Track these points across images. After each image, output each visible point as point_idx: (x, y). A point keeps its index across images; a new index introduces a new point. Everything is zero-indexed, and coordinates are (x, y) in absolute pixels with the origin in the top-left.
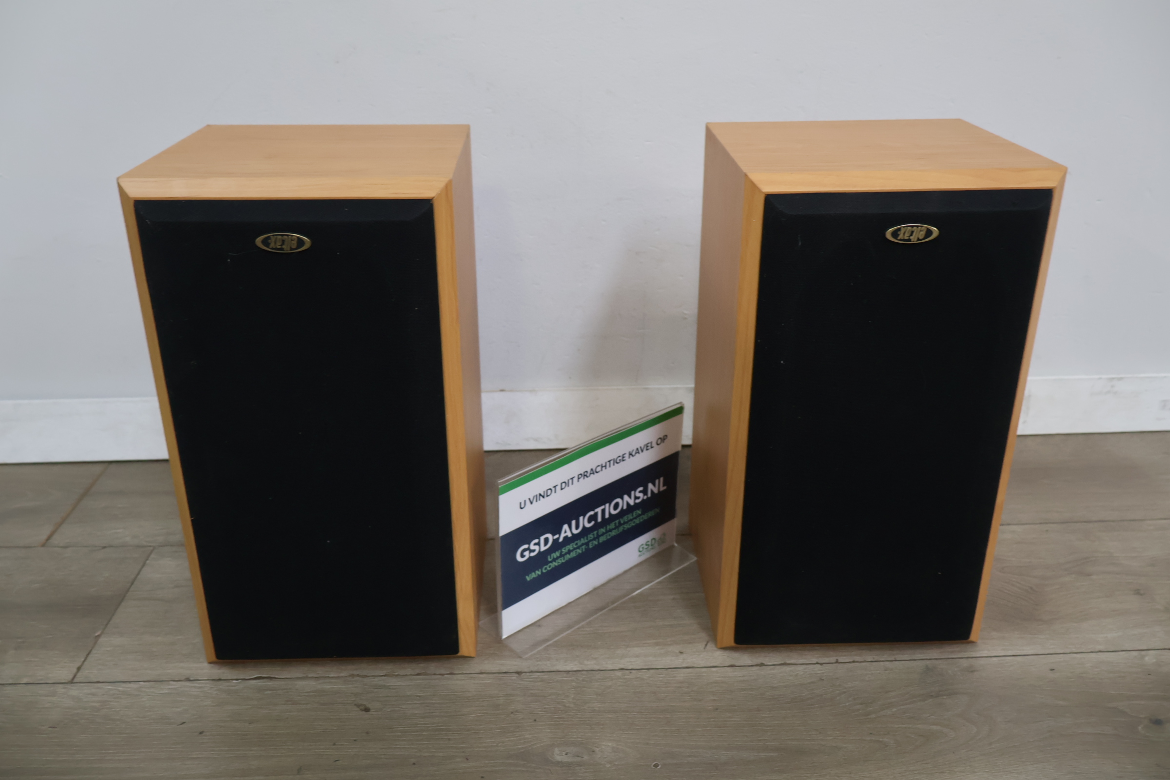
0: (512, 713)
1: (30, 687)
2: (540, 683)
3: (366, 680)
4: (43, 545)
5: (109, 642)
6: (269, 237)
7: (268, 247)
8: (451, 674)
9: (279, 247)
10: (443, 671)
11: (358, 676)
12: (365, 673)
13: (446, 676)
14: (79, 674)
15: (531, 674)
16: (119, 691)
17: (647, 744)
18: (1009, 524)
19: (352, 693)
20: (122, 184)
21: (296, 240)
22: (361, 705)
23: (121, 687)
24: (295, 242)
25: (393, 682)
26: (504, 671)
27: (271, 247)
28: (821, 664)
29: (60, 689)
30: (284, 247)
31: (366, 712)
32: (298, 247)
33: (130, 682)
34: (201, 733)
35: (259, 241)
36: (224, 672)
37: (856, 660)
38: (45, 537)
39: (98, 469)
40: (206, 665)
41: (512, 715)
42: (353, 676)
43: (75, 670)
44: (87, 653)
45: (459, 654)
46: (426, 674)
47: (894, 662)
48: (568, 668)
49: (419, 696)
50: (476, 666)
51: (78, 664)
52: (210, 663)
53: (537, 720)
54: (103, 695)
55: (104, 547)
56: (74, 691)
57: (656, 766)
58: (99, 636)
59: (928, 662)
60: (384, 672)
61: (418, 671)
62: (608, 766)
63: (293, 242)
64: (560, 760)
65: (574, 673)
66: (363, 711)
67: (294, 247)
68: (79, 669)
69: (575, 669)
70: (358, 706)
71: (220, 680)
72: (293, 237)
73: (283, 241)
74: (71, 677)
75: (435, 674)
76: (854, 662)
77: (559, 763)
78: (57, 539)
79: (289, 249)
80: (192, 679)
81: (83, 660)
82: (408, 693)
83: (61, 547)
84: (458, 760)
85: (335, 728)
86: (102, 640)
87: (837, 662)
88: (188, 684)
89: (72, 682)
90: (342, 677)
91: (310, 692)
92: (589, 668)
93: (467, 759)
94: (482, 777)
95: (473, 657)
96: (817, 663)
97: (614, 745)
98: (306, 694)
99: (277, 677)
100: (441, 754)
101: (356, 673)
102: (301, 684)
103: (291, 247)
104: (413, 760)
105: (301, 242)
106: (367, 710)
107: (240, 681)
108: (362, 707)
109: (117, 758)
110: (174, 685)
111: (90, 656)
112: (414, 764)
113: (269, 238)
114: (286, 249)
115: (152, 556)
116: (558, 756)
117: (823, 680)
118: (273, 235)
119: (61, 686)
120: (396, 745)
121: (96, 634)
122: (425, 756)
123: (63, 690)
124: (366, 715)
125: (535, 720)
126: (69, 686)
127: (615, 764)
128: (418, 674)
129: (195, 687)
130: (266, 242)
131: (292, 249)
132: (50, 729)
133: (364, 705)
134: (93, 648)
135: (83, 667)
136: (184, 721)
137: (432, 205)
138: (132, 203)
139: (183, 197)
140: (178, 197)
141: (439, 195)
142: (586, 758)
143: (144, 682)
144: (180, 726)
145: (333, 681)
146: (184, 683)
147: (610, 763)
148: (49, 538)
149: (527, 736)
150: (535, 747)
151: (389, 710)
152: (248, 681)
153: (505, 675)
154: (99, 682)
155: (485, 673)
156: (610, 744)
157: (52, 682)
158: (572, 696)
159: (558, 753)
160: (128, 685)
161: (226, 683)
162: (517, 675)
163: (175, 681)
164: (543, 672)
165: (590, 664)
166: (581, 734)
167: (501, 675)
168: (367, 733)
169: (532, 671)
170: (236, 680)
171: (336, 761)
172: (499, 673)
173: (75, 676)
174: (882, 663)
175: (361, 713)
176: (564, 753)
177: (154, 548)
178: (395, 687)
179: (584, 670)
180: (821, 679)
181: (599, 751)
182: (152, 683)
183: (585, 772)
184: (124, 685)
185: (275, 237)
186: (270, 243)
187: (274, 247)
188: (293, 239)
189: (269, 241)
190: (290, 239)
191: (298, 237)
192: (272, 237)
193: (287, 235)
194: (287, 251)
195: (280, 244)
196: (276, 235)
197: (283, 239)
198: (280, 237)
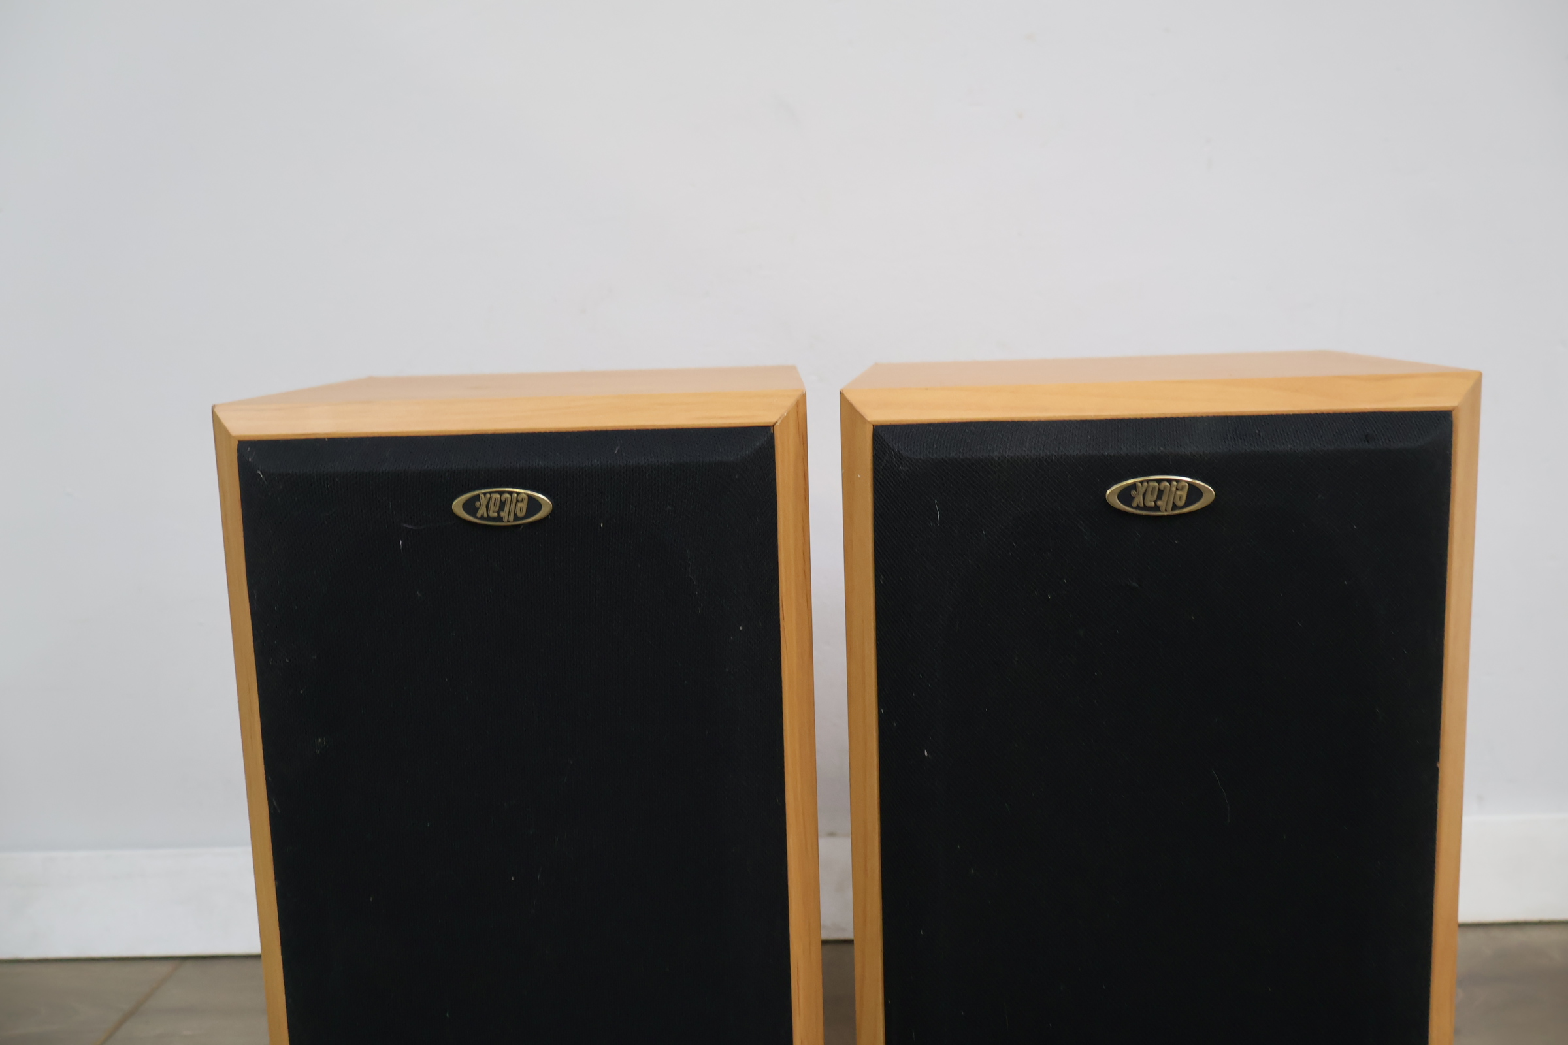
6: (478, 496)
7: (475, 516)
9: (496, 515)
21: (526, 501)
24: (523, 505)
27: (479, 515)
30: (502, 514)
32: (528, 515)
35: (457, 505)
63: (519, 505)
67: (521, 514)
72: (521, 496)
73: (502, 505)
79: (512, 518)
103: (515, 515)
105: (534, 506)
113: (477, 498)
114: (508, 517)
118: (485, 494)
130: (470, 506)
131: (516, 518)
137: (772, 437)
138: (235, 445)
139: (325, 434)
140: (318, 434)
141: (785, 419)
185: (488, 496)
186: (478, 509)
187: (485, 515)
188: (520, 499)
189: (477, 504)
190: (514, 501)
191: (530, 497)
192: (482, 496)
193: (510, 493)
194: (508, 521)
195: (497, 509)
196: (490, 493)
197: (503, 500)
198: (498, 496)
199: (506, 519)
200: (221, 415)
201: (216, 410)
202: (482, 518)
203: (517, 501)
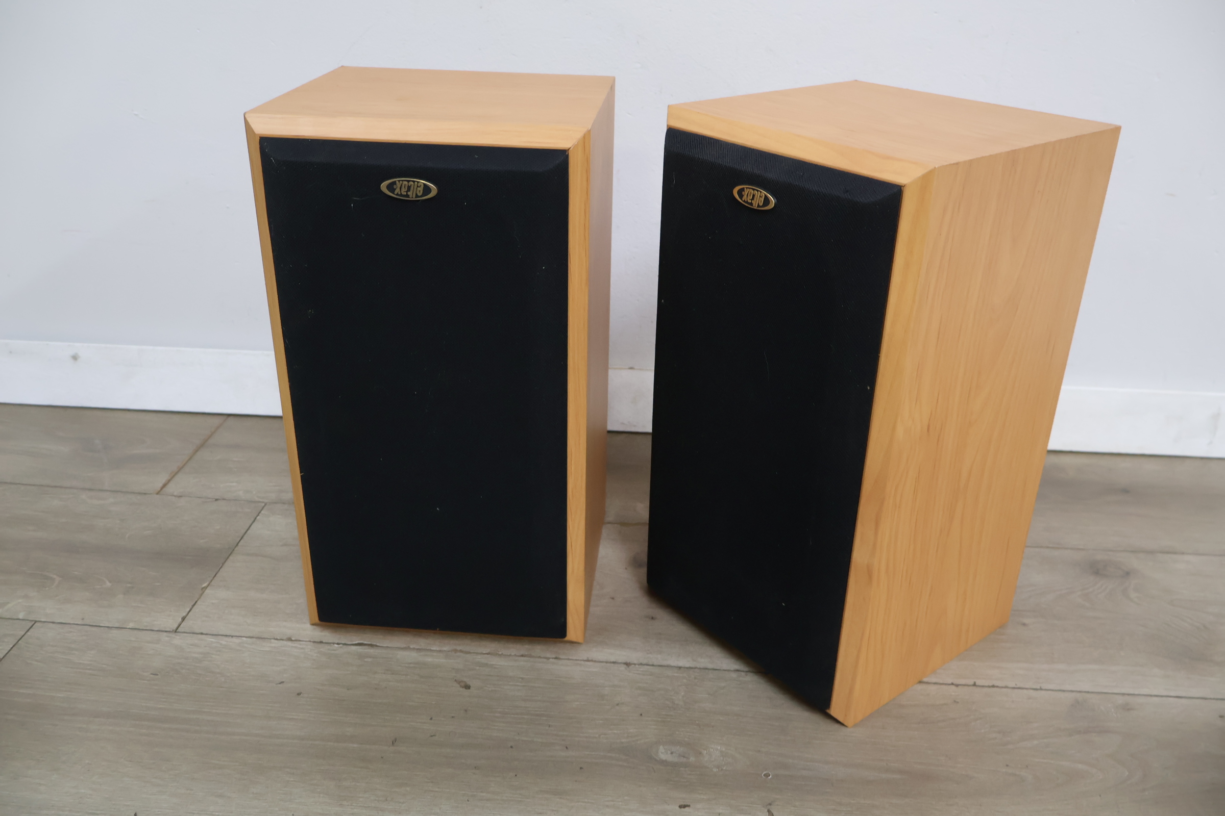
0: (618, 705)
1: (136, 632)
2: (649, 677)
4: (158, 492)
5: (215, 595)
6: (395, 181)
7: (394, 193)
8: (556, 658)
9: (405, 193)
10: (548, 655)
11: (461, 651)
12: (467, 648)
13: (551, 660)
14: (183, 624)
15: (640, 666)
16: (221, 644)
17: (759, 751)
18: (1183, 553)
19: (454, 669)
20: (249, 120)
21: (423, 185)
22: (462, 681)
23: (224, 641)
24: (421, 189)
25: (495, 661)
26: (612, 661)
27: (396, 193)
28: (957, 685)
29: (164, 637)
30: (409, 193)
31: (466, 689)
32: (424, 195)
33: (232, 636)
34: (299, 694)
35: (384, 186)
36: (326, 635)
37: (996, 685)
38: (161, 485)
39: (217, 421)
40: (308, 626)
41: (617, 707)
42: (456, 651)
43: (180, 620)
44: (193, 604)
45: (566, 639)
46: (530, 656)
47: (1039, 692)
48: (680, 664)
49: (522, 678)
50: (583, 653)
51: (184, 614)
52: (313, 624)
53: (643, 715)
54: (206, 647)
55: (216, 500)
56: (178, 640)
57: (767, 775)
58: (206, 588)
59: (1078, 695)
60: (488, 651)
61: (522, 653)
62: (715, 770)
63: (419, 189)
64: (664, 759)
65: (686, 669)
66: (463, 687)
67: (420, 194)
68: (183, 619)
69: (687, 665)
70: (459, 682)
71: (321, 642)
73: (409, 188)
74: (175, 626)
75: (540, 657)
76: (993, 686)
77: (663, 763)
78: (172, 488)
79: (414, 196)
80: (293, 639)
81: (188, 610)
82: (511, 674)
83: (175, 496)
84: (557, 748)
85: (434, 703)
86: (207, 591)
87: (975, 685)
88: (289, 643)
89: (176, 631)
90: (445, 651)
91: (411, 663)
92: (702, 666)
93: (567, 748)
94: (581, 768)
95: (581, 643)
96: (952, 684)
97: (724, 749)
98: (407, 665)
99: (378, 644)
100: (540, 740)
101: (459, 648)
102: (401, 654)
103: (416, 194)
104: (511, 744)
105: (427, 190)
106: (467, 687)
107: (341, 645)
108: (463, 684)
109: (214, 711)
110: (275, 643)
111: (195, 606)
112: (511, 747)
113: (394, 183)
114: (412, 196)
115: (262, 512)
116: (663, 754)
117: (958, 702)
118: (399, 181)
119: (165, 634)
120: (495, 726)
121: (203, 586)
122: (523, 740)
123: (167, 638)
124: (466, 692)
125: (641, 715)
126: (173, 635)
127: (722, 770)
128: (522, 656)
129: (296, 647)
130: (391, 187)
131: (417, 196)
132: (152, 676)
133: (465, 682)
134: (198, 599)
135: (187, 617)
136: (283, 680)
137: (567, 156)
138: (258, 140)
139: (309, 136)
140: (304, 136)
141: (576, 146)
142: (692, 759)
143: (246, 637)
144: (279, 685)
145: (435, 654)
146: (285, 642)
147: (718, 767)
148: (164, 486)
149: (631, 731)
150: (639, 742)
151: (490, 690)
152: (349, 647)
153: (612, 665)
154: (202, 634)
155: (592, 661)
156: (719, 748)
157: (156, 629)
158: (683, 694)
159: (663, 751)
160: (230, 639)
161: (327, 647)
162: (625, 666)
163: (277, 639)
164: (653, 665)
165: (703, 662)
166: (688, 734)
167: (608, 664)
168: (466, 711)
169: (641, 664)
170: (338, 644)
171: (432, 736)
172: (607, 662)
173: (179, 625)
174: (1025, 691)
175: (461, 689)
176: (669, 752)
177: (266, 505)
178: (497, 667)
179: (696, 668)
180: (955, 702)
181: (707, 753)
182: (255, 639)
183: (690, 774)
184: (226, 639)
185: (401, 182)
186: (395, 189)
187: (400, 193)
188: (419, 185)
189: (395, 187)
190: (416, 186)
191: (424, 184)
192: (397, 182)
193: (414, 182)
194: (412, 198)
195: (406, 190)
196: (402, 181)
197: (410, 185)
198: (406, 183)
199: (411, 197)
202: (397, 194)
203: (418, 186)
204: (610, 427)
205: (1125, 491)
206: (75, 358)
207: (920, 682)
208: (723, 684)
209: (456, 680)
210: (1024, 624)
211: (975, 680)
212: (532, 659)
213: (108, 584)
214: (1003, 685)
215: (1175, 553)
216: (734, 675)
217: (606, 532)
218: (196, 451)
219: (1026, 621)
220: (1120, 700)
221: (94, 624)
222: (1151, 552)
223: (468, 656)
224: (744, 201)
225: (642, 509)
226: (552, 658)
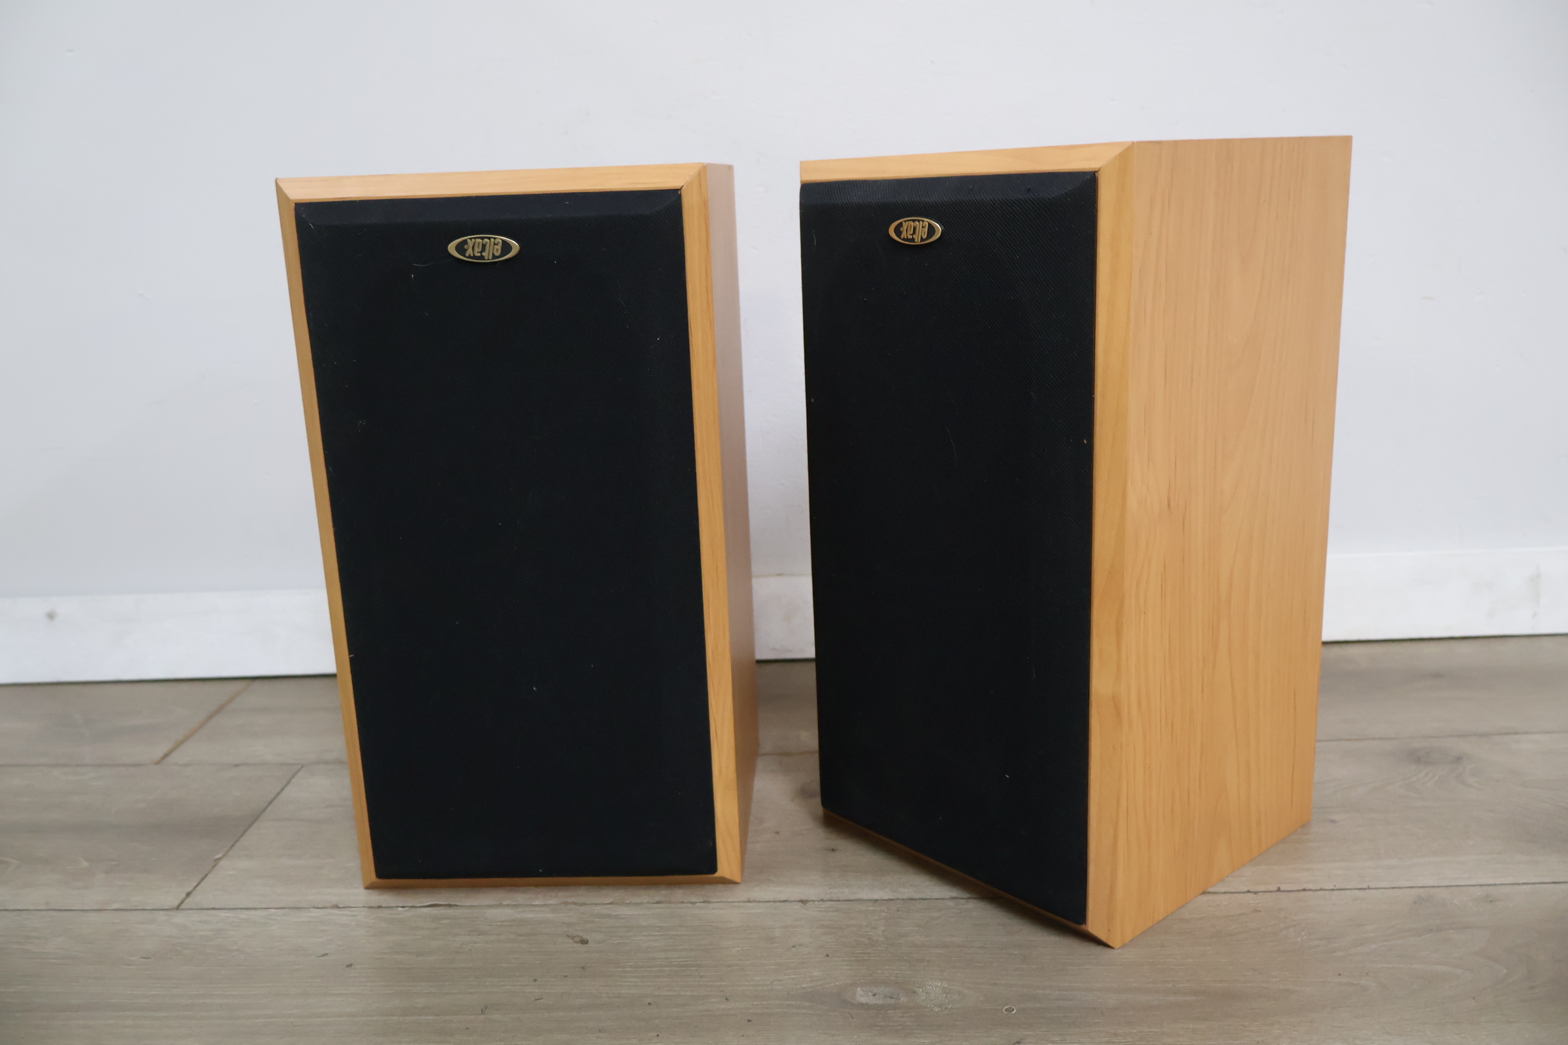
0: (794, 947)
1: (121, 913)
2: (834, 914)
3: (582, 908)
4: (158, 763)
5: (232, 866)
6: (466, 240)
7: (464, 256)
8: (705, 902)
9: (479, 254)
10: (694, 900)
11: (575, 904)
12: (582, 900)
13: (698, 904)
14: (187, 901)
15: (821, 903)
16: (240, 918)
17: (995, 984)
18: (1526, 733)
19: (563, 923)
21: (500, 244)
22: (577, 936)
23: (244, 915)
24: (499, 247)
25: (620, 911)
26: (782, 900)
27: (467, 255)
29: (161, 916)
30: (484, 254)
31: (582, 944)
32: (502, 254)
33: (255, 909)
34: (349, 966)
35: (452, 248)
36: (384, 899)
37: (1307, 888)
38: (161, 755)
39: (238, 686)
40: (362, 890)
41: (793, 949)
42: (566, 903)
43: (184, 895)
44: (201, 877)
45: (717, 875)
46: (670, 902)
47: (1367, 891)
48: (876, 896)
49: (660, 927)
50: (740, 893)
51: (189, 889)
52: (367, 888)
53: (830, 955)
54: (218, 923)
55: (236, 766)
56: (179, 918)
57: (1010, 1010)
58: (220, 859)
59: (1420, 890)
60: (610, 900)
61: (657, 899)
62: (937, 1009)
63: (496, 247)
64: (864, 1002)
65: (884, 902)
66: (578, 943)
67: (497, 254)
68: (188, 894)
69: (886, 898)
70: (572, 937)
71: (380, 907)
72: (497, 241)
73: (484, 246)
74: (176, 903)
75: (683, 902)
76: (1304, 890)
77: (864, 1006)
78: (176, 757)
79: (491, 257)
80: (341, 906)
81: (195, 884)
82: (644, 924)
83: (181, 765)
84: (714, 1000)
85: (538, 962)
86: (222, 863)
87: (1279, 890)
88: (336, 911)
89: (178, 908)
90: (551, 905)
91: (504, 921)
92: (906, 896)
93: (727, 1000)
94: (749, 1021)
95: (736, 883)
96: (1249, 892)
97: (946, 986)
98: (499, 924)
99: (458, 904)
100: (688, 994)
101: (570, 900)
102: (491, 913)
103: (493, 254)
104: (649, 1000)
106: (584, 942)
107: (407, 909)
108: (577, 939)
109: (229, 993)
110: (315, 913)
111: (206, 880)
112: (649, 1004)
113: (465, 242)
114: (488, 257)
115: (299, 774)
116: (862, 996)
117: (1260, 911)
118: (471, 239)
119: (162, 912)
120: (625, 982)
121: (217, 857)
122: (665, 996)
123: (165, 918)
124: (583, 948)
125: (827, 955)
126: (173, 913)
127: (946, 1008)
128: (658, 902)
129: (344, 915)
130: (461, 248)
131: (494, 257)
132: (142, 960)
133: (579, 936)
134: (209, 872)
135: (194, 893)
136: (327, 952)
137: (680, 197)
138: (293, 205)
139: (357, 197)
140: (351, 198)
141: (689, 183)
142: (903, 999)
143: (276, 909)
144: (321, 958)
145: (537, 909)
146: (330, 911)
147: (940, 1006)
148: (166, 756)
149: (816, 974)
150: (827, 986)
151: (616, 942)
152: (418, 909)
153: (783, 904)
154: (214, 909)
155: (754, 901)
156: (939, 984)
157: (151, 908)
158: (882, 928)
159: (862, 993)
160: (253, 912)
161: (390, 911)
162: (800, 904)
163: (318, 908)
164: (838, 901)
165: (907, 892)
166: (895, 972)
167: (778, 904)
168: (583, 968)
169: (822, 900)
170: (403, 907)
171: (537, 999)
172: (774, 902)
173: (182, 903)
174: (1348, 892)
175: (576, 945)
176: (870, 994)
177: (302, 767)
178: (624, 916)
179: (898, 899)
180: (1256, 911)
181: (923, 991)
182: (287, 910)
183: (902, 1017)
184: (248, 912)
185: (473, 240)
186: (466, 250)
187: (472, 255)
188: (496, 243)
189: (466, 247)
190: (492, 244)
191: (503, 241)
192: (469, 240)
193: (489, 238)
194: (488, 259)
195: (480, 250)
196: (475, 238)
197: (484, 243)
198: (480, 240)
199: (486, 258)
200: (281, 185)
201: (278, 182)
202: (470, 257)
203: (495, 244)
204: (760, 656)
205: (1437, 675)
206: (51, 616)
207: (1204, 893)
208: (937, 914)
209: (568, 936)
210: (1333, 821)
211: (1279, 886)
212: (672, 905)
213: (85, 864)
214: (1318, 888)
215: (1516, 733)
216: (951, 903)
217: (761, 764)
218: (211, 717)
219: (1334, 817)
220: (1478, 892)
221: (64, 908)
222: (1485, 735)
223: (583, 908)
224: (904, 239)
225: (808, 737)
226: (700, 902)
